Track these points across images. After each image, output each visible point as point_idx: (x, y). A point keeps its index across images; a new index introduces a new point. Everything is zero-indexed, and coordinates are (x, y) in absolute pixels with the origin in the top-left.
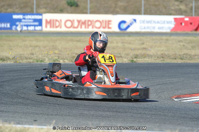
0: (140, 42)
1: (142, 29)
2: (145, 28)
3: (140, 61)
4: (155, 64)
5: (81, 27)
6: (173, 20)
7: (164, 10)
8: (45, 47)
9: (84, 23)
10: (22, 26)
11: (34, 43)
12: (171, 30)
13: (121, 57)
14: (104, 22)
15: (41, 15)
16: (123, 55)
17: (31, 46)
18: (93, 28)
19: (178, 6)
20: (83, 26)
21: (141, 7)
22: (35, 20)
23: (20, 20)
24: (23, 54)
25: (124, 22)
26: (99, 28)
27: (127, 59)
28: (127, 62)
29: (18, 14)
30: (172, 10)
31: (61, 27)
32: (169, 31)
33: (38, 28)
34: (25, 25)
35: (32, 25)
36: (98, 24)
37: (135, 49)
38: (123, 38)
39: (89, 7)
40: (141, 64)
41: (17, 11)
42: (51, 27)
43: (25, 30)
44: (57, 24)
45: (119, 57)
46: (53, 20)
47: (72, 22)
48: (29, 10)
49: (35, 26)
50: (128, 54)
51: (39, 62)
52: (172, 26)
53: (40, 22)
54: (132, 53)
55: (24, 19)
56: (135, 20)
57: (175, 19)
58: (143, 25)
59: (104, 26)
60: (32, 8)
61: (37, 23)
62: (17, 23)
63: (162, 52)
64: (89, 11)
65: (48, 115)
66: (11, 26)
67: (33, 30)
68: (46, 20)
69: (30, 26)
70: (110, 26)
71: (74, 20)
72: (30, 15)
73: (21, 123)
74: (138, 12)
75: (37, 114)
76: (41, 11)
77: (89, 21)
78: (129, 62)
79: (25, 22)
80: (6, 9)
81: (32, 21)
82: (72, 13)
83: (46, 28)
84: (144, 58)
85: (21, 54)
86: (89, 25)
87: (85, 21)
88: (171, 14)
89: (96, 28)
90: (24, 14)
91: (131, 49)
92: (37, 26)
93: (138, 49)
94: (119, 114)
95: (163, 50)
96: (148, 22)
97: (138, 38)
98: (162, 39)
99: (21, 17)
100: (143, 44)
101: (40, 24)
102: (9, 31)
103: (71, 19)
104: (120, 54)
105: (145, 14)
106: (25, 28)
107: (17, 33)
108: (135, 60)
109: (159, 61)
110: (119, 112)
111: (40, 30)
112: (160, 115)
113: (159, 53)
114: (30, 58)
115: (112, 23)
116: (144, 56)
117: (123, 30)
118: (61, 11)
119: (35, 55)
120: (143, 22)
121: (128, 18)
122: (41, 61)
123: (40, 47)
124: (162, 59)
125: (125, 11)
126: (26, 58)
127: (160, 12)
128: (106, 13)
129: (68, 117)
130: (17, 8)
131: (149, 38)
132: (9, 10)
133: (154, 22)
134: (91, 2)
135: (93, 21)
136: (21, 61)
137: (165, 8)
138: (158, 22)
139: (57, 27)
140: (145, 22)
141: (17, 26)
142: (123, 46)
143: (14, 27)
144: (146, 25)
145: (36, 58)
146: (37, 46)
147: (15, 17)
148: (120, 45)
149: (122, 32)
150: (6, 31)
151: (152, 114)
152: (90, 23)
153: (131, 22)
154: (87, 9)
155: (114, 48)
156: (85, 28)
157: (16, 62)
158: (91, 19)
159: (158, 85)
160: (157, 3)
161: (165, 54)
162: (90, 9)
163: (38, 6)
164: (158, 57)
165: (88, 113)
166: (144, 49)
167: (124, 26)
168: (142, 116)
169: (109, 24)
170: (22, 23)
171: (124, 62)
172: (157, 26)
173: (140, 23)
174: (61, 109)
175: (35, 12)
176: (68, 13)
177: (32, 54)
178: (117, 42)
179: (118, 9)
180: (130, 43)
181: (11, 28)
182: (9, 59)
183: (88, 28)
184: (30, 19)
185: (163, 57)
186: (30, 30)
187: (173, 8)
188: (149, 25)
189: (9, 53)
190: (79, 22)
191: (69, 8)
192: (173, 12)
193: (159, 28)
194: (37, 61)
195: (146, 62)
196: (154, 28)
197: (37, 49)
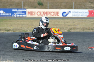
0: (73, 22)
1: (73, 16)
2: (75, 15)
3: (73, 31)
4: (80, 32)
5: (45, 15)
6: (88, 12)
7: (84, 7)
8: (27, 25)
9: (46, 13)
10: (17, 14)
11: (23, 23)
12: (87, 16)
13: (64, 29)
14: (56, 12)
15: (25, 9)
16: (64, 28)
17: (21, 24)
18: (50, 15)
19: (90, 5)
20: (46, 15)
21: (73, 5)
22: (23, 12)
23: (16, 12)
24: (17, 28)
25: (65, 12)
26: (53, 15)
27: (67, 30)
28: (66, 31)
29: (15, 9)
30: (87, 7)
31: (35, 15)
32: (86, 16)
33: (24, 16)
34: (18, 14)
35: (22, 14)
36: (52, 14)
37: (70, 25)
38: (64, 20)
39: (48, 5)
40: (73, 32)
41: (14, 7)
42: (30, 15)
43: (18, 17)
44: (33, 13)
45: (62, 29)
46: (31, 12)
47: (40, 13)
48: (20, 7)
49: (23, 14)
50: (67, 28)
51: (25, 32)
52: (88, 14)
53: (25, 13)
54: (69, 27)
55: (18, 11)
56: (70, 12)
57: (89, 11)
58: (74, 14)
59: (56, 14)
60: (21, 6)
61: (24, 13)
62: (14, 13)
63: (83, 27)
64: (48, 7)
65: (29, 57)
66: (12, 14)
67: (22, 17)
68: (28, 12)
69: (21, 14)
70: (58, 14)
71: (41, 12)
72: (20, 9)
73: (17, 61)
74: (72, 8)
75: (24, 56)
76: (26, 7)
77: (48, 12)
78: (68, 31)
79: (18, 13)
80: (9, 7)
81: (21, 12)
82: (40, 8)
83: (28, 16)
84: (74, 29)
85: (16, 28)
86: (48, 14)
87: (46, 12)
88: (87, 9)
89: (52, 15)
90: (18, 9)
91: (68, 25)
92: (24, 14)
93: (72, 25)
94: (63, 56)
95: (83, 26)
96: (76, 13)
97: (72, 20)
98: (83, 21)
99: (16, 10)
100: (74, 23)
101: (25, 14)
102: (11, 17)
103: (40, 11)
104: (63, 27)
105: (75, 9)
106: (18, 16)
107: (14, 18)
108: (70, 30)
109: (82, 31)
110: (63, 55)
111: (25, 17)
112: (82, 56)
113: (82, 27)
114: (21, 30)
115: (59, 13)
116: (75, 28)
117: (64, 16)
118: (35, 7)
119: (23, 28)
120: (74, 12)
121: (67, 11)
122: (26, 31)
123: (25, 24)
124: (83, 30)
125: (65, 7)
126: (19, 30)
127: (82, 8)
128: (56, 8)
129: (39, 58)
130: (14, 6)
131: (77, 20)
132: (11, 7)
133: (79, 12)
134: (49, 3)
135: (50, 12)
136: (16, 31)
137: (84, 6)
138: (81, 13)
139: (33, 15)
140: (75, 12)
141: (14, 14)
142: (65, 24)
143: (13, 15)
144: (75, 14)
145: (23, 30)
146: (24, 24)
147: (13, 10)
148: (63, 23)
149: (64, 17)
150: (9, 17)
151: (79, 56)
152: (49, 13)
153: (68, 12)
154: (47, 6)
155: (60, 25)
156: (47, 15)
157: (14, 32)
158: (49, 11)
159: (82, 42)
160: (80, 4)
161: (84, 28)
162: (49, 6)
163: (24, 5)
164: (81, 29)
165: (48, 56)
166: (75, 25)
167: (65, 14)
168: (74, 57)
169: (58, 13)
170: (16, 13)
171: (65, 32)
172: (81, 14)
173: (73, 13)
174: (35, 54)
175: (23, 8)
176: (38, 8)
177: (22, 28)
178: (62, 22)
179: (62, 7)
180: (68, 22)
181: (11, 16)
182: (11, 30)
183: (48, 15)
184: (20, 11)
185: (83, 29)
186: (21, 17)
187: (88, 6)
188: (77, 14)
189: (11, 27)
190: (44, 12)
191: (39, 6)
192: (88, 8)
193: (82, 15)
194: (24, 31)
195: (75, 31)
196: (79, 15)
197: (24, 25)
